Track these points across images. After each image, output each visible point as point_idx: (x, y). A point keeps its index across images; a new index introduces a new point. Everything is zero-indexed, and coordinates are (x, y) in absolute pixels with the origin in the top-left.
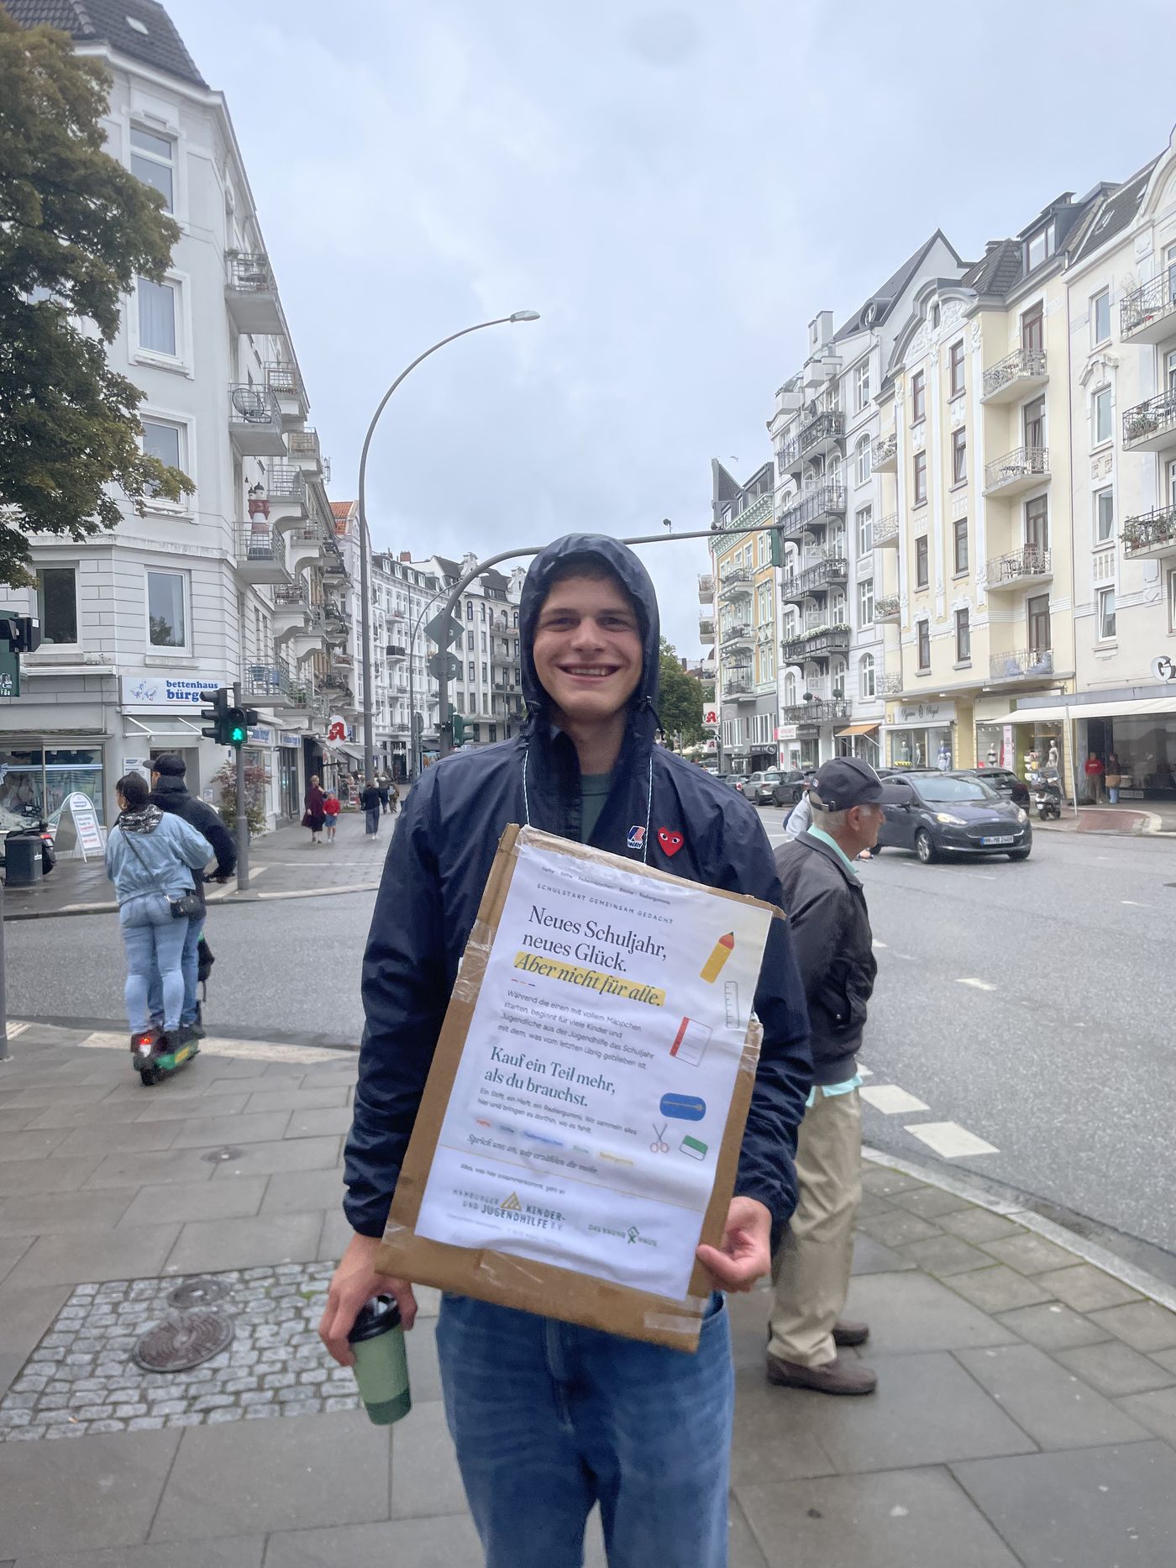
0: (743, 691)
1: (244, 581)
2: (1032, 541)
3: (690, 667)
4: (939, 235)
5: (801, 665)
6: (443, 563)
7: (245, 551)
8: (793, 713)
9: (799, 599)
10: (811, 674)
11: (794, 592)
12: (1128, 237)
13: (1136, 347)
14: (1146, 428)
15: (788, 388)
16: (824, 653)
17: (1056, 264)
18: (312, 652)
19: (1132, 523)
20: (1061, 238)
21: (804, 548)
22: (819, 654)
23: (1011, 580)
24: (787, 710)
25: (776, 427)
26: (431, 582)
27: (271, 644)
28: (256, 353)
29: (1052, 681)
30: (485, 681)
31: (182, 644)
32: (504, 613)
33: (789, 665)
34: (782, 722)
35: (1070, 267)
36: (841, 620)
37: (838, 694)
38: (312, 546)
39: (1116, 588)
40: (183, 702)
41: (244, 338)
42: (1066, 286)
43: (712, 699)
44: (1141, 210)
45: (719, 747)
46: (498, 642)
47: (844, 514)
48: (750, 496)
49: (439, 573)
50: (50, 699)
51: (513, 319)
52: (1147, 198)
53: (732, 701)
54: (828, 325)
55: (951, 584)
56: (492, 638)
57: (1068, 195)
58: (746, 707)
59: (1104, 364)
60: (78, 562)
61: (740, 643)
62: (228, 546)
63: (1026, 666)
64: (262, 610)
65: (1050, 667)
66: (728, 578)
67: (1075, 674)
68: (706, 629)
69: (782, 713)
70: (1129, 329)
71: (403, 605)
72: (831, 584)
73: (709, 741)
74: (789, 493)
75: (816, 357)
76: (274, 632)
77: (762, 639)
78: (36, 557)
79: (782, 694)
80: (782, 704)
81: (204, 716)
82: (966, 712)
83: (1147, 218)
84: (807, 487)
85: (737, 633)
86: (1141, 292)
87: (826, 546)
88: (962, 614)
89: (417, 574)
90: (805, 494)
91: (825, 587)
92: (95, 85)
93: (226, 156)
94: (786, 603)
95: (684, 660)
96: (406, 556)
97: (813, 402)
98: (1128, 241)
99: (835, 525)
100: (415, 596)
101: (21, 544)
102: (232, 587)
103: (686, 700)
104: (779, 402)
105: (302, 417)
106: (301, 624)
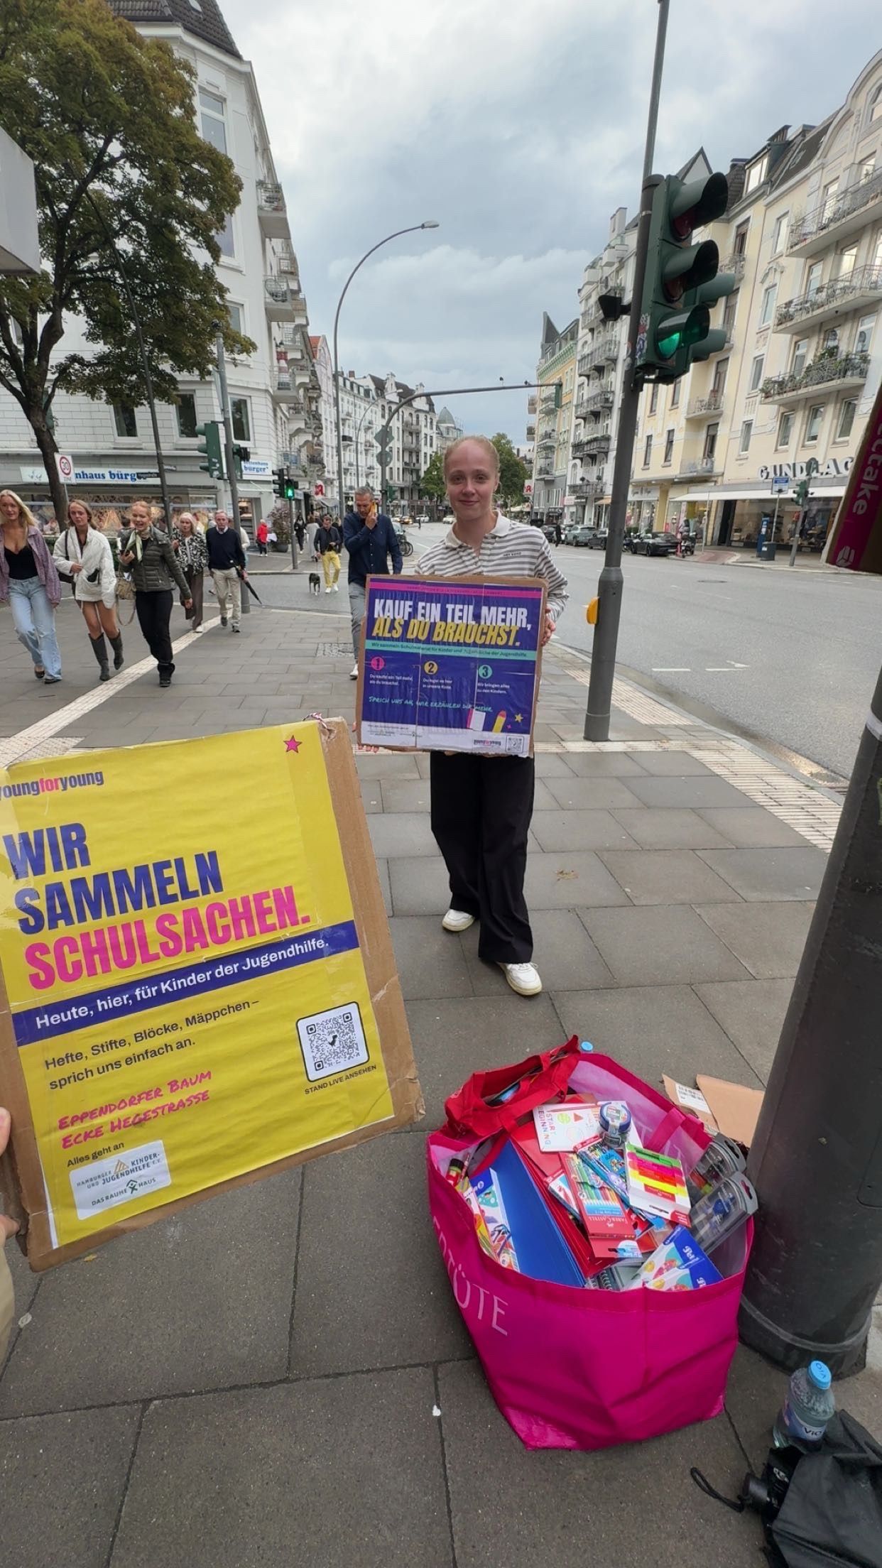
0: (548, 473)
1: (276, 402)
2: (716, 388)
3: (522, 455)
4: (701, 152)
5: (581, 459)
6: (374, 379)
7: (276, 384)
8: (574, 489)
9: (584, 416)
10: (587, 465)
11: (582, 411)
12: (806, 175)
13: (794, 259)
14: (787, 318)
15: (593, 266)
16: (595, 452)
17: (762, 191)
18: (307, 442)
19: (768, 381)
20: (771, 169)
21: (591, 382)
22: (591, 452)
23: (700, 413)
24: (571, 487)
25: (584, 293)
26: (367, 392)
27: (288, 438)
28: (273, 248)
29: (711, 477)
30: (398, 460)
31: (249, 440)
32: (411, 414)
33: (574, 458)
34: (567, 494)
35: (771, 193)
36: (607, 432)
37: (599, 478)
38: (305, 375)
39: (754, 422)
40: (252, 472)
41: (267, 240)
42: (764, 208)
43: (530, 477)
44: (818, 155)
45: (532, 508)
46: (406, 434)
47: (616, 360)
48: (563, 342)
49: (372, 387)
50: (188, 469)
51: (423, 227)
52: (824, 144)
53: (541, 479)
54: (623, 218)
55: (668, 412)
56: (403, 431)
57: (786, 128)
58: (549, 483)
59: (776, 270)
60: (194, 391)
61: (549, 442)
62: (268, 382)
63: (701, 467)
64: (284, 418)
65: (712, 468)
66: (545, 399)
67: (723, 473)
68: (531, 431)
69: (567, 488)
70: (792, 247)
71: (351, 409)
72: (603, 407)
73: (527, 504)
74: (586, 342)
75: (612, 244)
76: (289, 431)
77: (562, 440)
78: (180, 387)
79: (569, 477)
80: (568, 483)
81: (274, 482)
82: (665, 493)
83: (820, 161)
84: (597, 340)
85: (548, 435)
86: (804, 220)
87: (604, 381)
88: (671, 432)
89: (359, 386)
90: (596, 345)
91: (600, 409)
92: (187, 77)
93: (253, 110)
94: (577, 418)
95: (518, 450)
96: (352, 374)
97: (607, 278)
98: (806, 178)
99: (610, 368)
100: (358, 402)
101: (173, 381)
102: (271, 406)
103: (517, 476)
104: (586, 277)
105: (299, 290)
106: (303, 426)
